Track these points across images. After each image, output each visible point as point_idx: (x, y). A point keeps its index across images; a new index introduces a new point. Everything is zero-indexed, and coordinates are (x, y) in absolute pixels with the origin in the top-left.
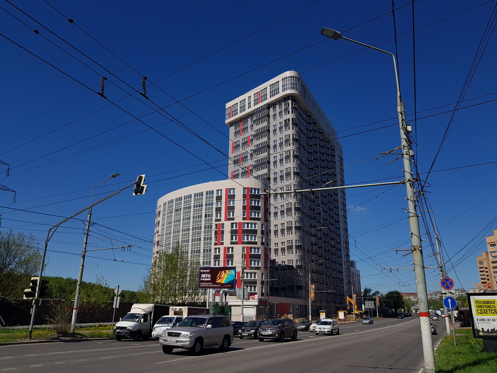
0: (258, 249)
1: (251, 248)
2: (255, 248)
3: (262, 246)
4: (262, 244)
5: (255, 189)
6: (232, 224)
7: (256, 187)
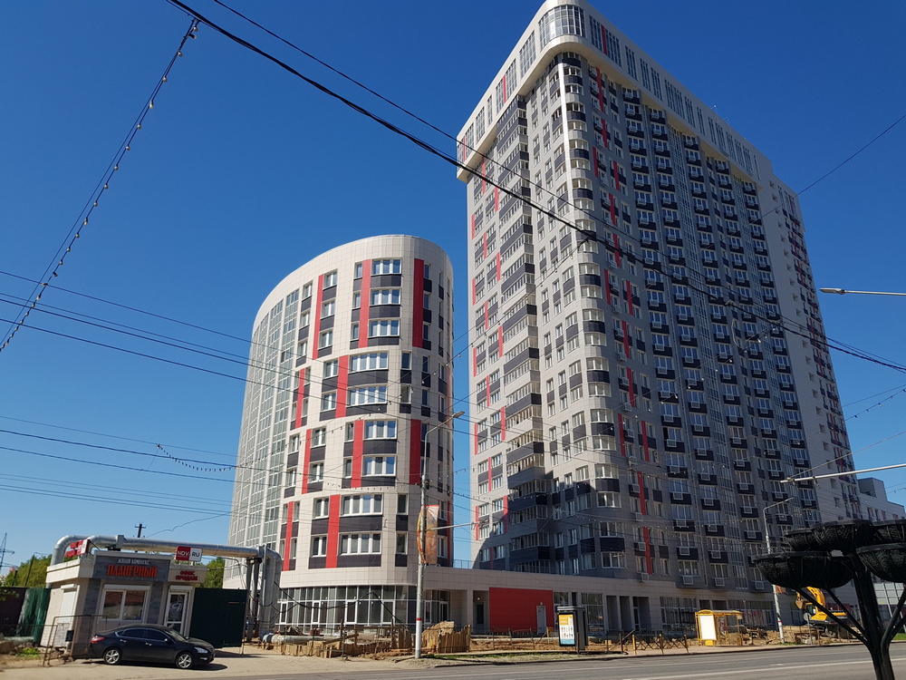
0: (391, 424)
1: (370, 423)
2: (381, 424)
3: (404, 415)
4: (405, 408)
5: (386, 262)
6: (327, 364)
7: (389, 255)
